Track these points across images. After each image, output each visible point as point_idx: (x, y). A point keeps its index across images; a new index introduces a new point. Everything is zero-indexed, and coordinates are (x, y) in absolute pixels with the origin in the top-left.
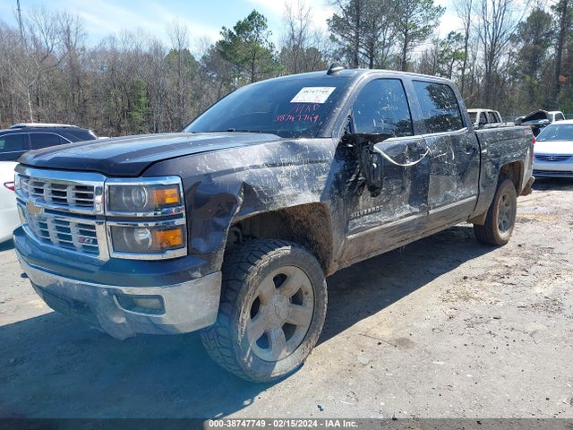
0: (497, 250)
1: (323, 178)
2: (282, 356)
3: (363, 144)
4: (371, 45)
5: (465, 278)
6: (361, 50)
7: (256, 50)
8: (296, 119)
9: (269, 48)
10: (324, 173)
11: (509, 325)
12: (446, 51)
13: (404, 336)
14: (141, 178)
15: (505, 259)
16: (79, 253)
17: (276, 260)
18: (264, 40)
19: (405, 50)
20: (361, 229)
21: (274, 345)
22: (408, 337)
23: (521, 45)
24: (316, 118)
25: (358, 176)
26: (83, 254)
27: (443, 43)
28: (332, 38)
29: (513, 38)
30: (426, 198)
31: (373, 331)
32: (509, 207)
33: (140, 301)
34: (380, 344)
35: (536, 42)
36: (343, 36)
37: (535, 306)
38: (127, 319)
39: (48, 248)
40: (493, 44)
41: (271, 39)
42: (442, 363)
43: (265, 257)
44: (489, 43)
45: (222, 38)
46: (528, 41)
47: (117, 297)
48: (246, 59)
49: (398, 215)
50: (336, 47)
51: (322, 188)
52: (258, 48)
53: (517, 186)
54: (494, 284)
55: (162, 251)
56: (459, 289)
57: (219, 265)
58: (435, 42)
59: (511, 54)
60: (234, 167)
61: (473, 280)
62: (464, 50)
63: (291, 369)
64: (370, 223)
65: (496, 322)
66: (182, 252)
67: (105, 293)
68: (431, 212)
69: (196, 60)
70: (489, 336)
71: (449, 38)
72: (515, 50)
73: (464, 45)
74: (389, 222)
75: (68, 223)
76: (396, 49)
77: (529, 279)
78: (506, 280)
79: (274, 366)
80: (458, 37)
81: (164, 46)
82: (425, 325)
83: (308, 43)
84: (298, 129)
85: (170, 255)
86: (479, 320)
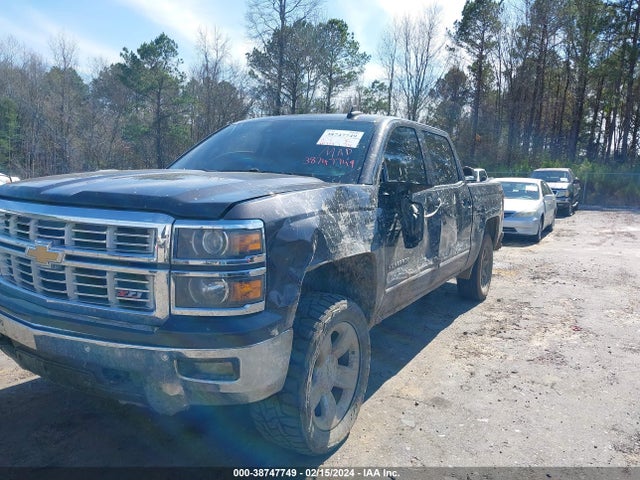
0: (480, 305)
1: (371, 226)
2: (333, 425)
3: (403, 193)
4: (294, 86)
5: (465, 333)
6: (283, 90)
7: (165, 78)
8: (330, 163)
9: (179, 78)
10: (372, 221)
11: (529, 378)
12: (370, 100)
13: (436, 395)
14: (221, 220)
15: (492, 313)
16: (115, 309)
17: (337, 315)
18: (173, 68)
19: (329, 95)
20: (396, 282)
21: (328, 412)
22: (441, 396)
23: (440, 100)
24: (352, 162)
25: (395, 227)
26: (122, 311)
27: (366, 92)
28: (251, 74)
29: (432, 93)
30: (437, 251)
31: (405, 391)
32: (487, 262)
33: (203, 367)
34: (417, 404)
35: (454, 99)
36: (263, 73)
37: (541, 359)
38: (186, 389)
39: (62, 305)
40: (416, 97)
41: (182, 68)
42: (486, 420)
43: (328, 312)
44: (411, 95)
45: (122, 61)
46: (446, 98)
47: (178, 361)
48: (152, 88)
49: (419, 268)
50: (255, 83)
51: (371, 237)
52: (166, 77)
53: (493, 239)
54: (494, 338)
55: (241, 305)
56: (463, 344)
57: (291, 320)
58: (359, 89)
59: (430, 109)
60: (307, 212)
61: (474, 335)
62: (386, 100)
63: (343, 438)
64: (402, 276)
65: (514, 376)
66: (260, 306)
67: (165, 358)
68: (441, 264)
69: (85, 82)
70: (515, 391)
71: (373, 87)
72: (434, 105)
73: (387, 95)
74: (413, 275)
75: (104, 273)
76: (320, 93)
77: (522, 333)
78: (503, 334)
79: (328, 436)
80: (382, 87)
81: (44, 62)
82: (452, 383)
83: (224, 77)
84: (335, 173)
85: (250, 309)
86: (499, 376)
